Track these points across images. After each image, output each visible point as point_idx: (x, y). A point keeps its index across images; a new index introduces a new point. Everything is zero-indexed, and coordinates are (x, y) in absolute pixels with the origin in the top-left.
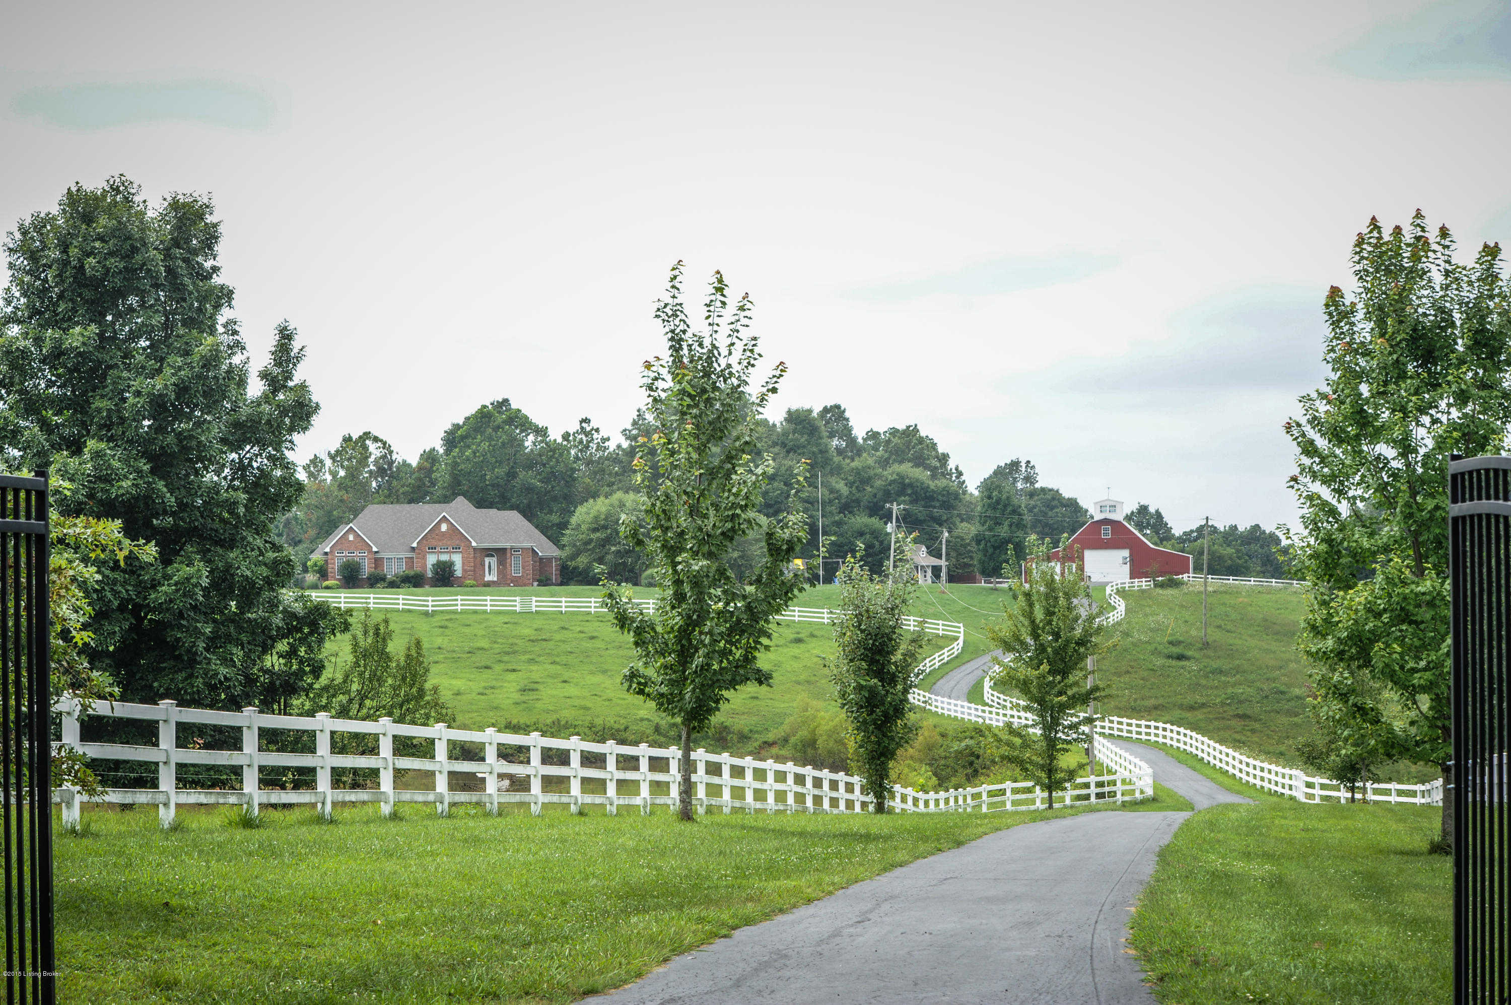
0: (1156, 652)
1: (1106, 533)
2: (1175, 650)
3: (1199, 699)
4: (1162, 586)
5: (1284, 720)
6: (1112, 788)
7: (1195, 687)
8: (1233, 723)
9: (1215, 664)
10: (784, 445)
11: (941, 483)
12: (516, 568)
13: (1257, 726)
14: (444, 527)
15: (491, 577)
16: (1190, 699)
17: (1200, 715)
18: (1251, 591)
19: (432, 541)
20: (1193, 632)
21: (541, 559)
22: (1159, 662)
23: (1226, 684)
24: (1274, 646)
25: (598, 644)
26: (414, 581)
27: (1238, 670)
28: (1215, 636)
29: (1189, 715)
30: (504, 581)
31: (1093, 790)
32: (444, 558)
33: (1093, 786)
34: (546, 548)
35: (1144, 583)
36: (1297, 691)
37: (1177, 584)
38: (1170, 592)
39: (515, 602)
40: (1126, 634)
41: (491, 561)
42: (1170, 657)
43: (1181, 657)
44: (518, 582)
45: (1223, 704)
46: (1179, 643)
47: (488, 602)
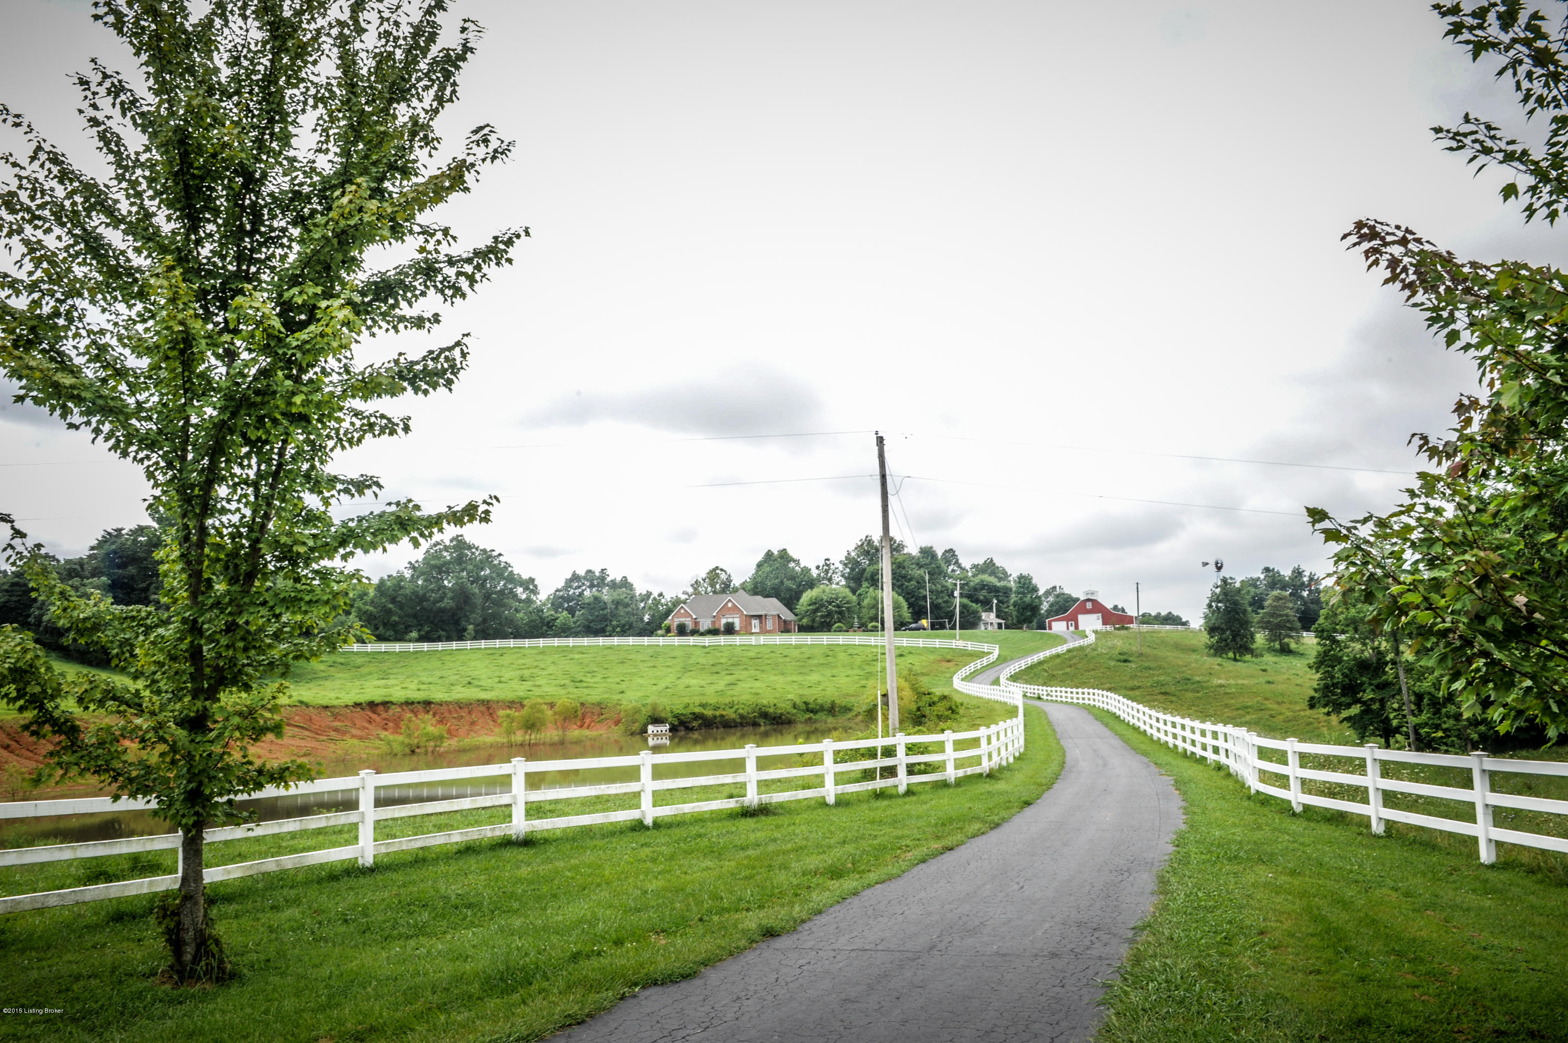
0: (1111, 658)
1: (1089, 605)
2: (1123, 657)
3: (1136, 683)
4: (1118, 629)
5: (1190, 695)
6: (888, 762)
7: (1134, 677)
8: (1159, 697)
9: (1146, 665)
10: (918, 564)
11: (1002, 584)
12: (769, 625)
13: (1174, 699)
14: (730, 605)
15: (756, 630)
16: (1131, 684)
17: (1137, 693)
18: (1167, 632)
19: (724, 610)
20: (1134, 649)
21: (785, 621)
22: (1112, 663)
23: (1153, 675)
24: (1181, 655)
25: (788, 659)
26: (714, 632)
27: (1160, 667)
28: (1145, 650)
29: (1131, 693)
30: (764, 631)
31: (902, 760)
32: (730, 620)
33: (901, 751)
34: (787, 615)
35: (1109, 628)
36: (1198, 678)
37: (1127, 628)
38: (1122, 632)
39: (762, 640)
40: (1094, 650)
41: (755, 622)
42: (1119, 661)
43: (1125, 661)
44: (769, 632)
45: (1152, 686)
46: (1125, 654)
47: (753, 640)
